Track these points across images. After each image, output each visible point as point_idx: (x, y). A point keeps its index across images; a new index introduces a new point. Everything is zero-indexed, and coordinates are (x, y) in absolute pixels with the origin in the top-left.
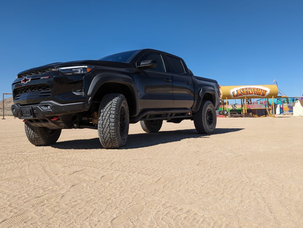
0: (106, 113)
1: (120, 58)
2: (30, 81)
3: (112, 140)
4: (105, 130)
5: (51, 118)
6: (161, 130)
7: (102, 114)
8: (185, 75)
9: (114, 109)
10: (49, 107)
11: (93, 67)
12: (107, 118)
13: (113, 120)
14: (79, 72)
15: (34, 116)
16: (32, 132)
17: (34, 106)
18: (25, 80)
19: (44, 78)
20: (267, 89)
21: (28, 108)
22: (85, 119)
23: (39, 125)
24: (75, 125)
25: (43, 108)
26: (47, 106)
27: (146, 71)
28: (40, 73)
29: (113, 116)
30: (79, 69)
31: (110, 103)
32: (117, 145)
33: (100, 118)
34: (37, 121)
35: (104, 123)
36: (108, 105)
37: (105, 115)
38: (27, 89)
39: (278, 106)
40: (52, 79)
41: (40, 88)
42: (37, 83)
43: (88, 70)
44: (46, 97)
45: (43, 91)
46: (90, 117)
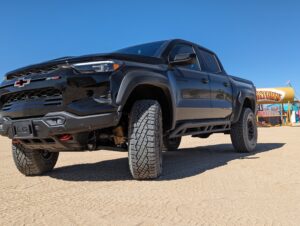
0: (141, 127)
1: (139, 52)
2: (28, 83)
3: (149, 168)
4: (140, 154)
5: (59, 137)
6: (180, 147)
7: (135, 130)
8: (220, 73)
9: (152, 122)
10: (59, 121)
11: (121, 62)
12: (143, 135)
13: (152, 139)
14: (102, 70)
15: (35, 135)
16: (24, 156)
17: (35, 120)
18: (21, 82)
19: (51, 79)
20: (282, 93)
21: (26, 123)
22: (104, 136)
23: (37, 146)
24: (91, 146)
25: (51, 122)
26: (56, 120)
27: (181, 69)
28: (43, 73)
29: (152, 133)
30: (101, 65)
31: (145, 114)
32: (155, 175)
33: (133, 136)
34: (37, 141)
35: (139, 143)
36: (143, 116)
37: (140, 131)
38: (23, 96)
39: (294, 112)
40: (64, 80)
41: (43, 93)
42: (39, 85)
43: (116, 67)
44: (54, 106)
45: (48, 98)
46: (112, 133)
